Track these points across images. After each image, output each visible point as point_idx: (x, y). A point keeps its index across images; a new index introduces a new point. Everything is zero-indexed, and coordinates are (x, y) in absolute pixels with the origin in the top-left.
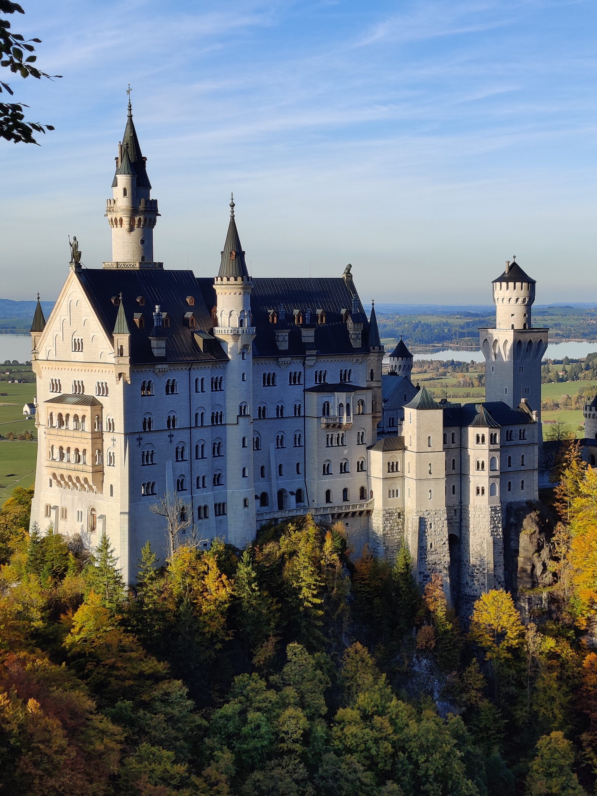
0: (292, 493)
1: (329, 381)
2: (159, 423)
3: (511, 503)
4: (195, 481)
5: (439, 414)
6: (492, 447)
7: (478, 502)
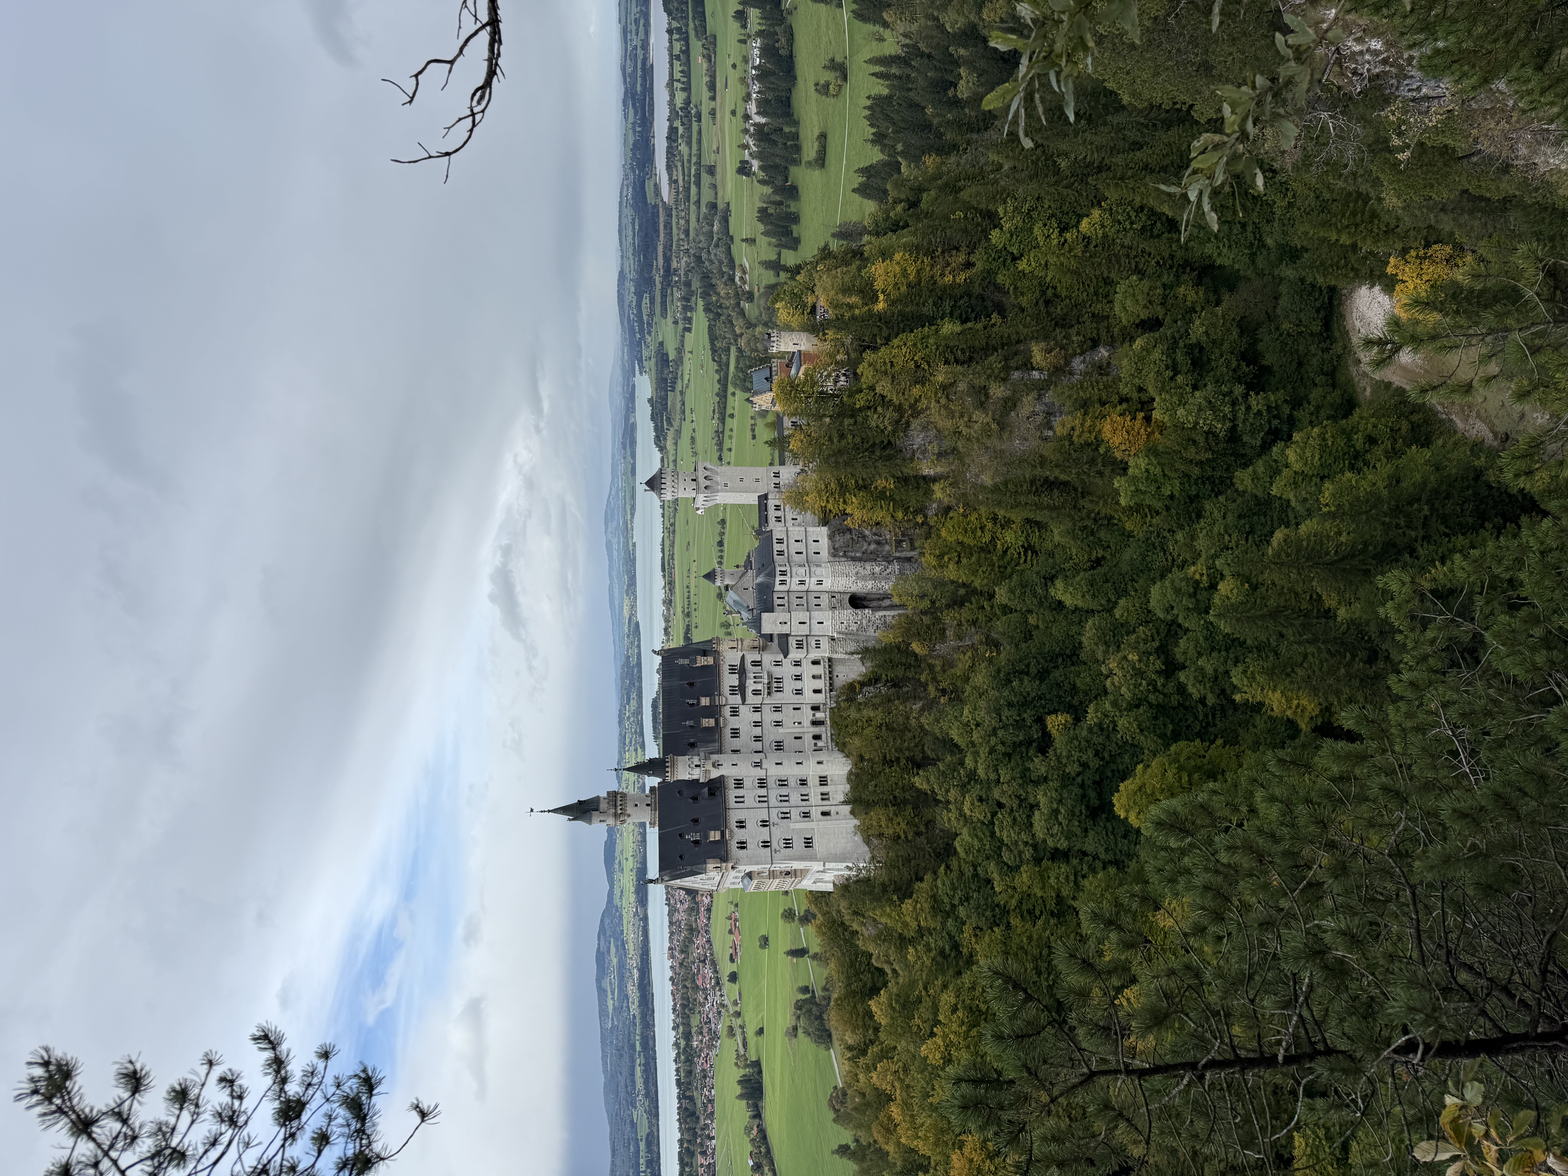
0: (814, 715)
1: (737, 684)
2: (764, 834)
3: (829, 553)
4: (804, 803)
5: (765, 616)
6: (789, 575)
7: (827, 585)
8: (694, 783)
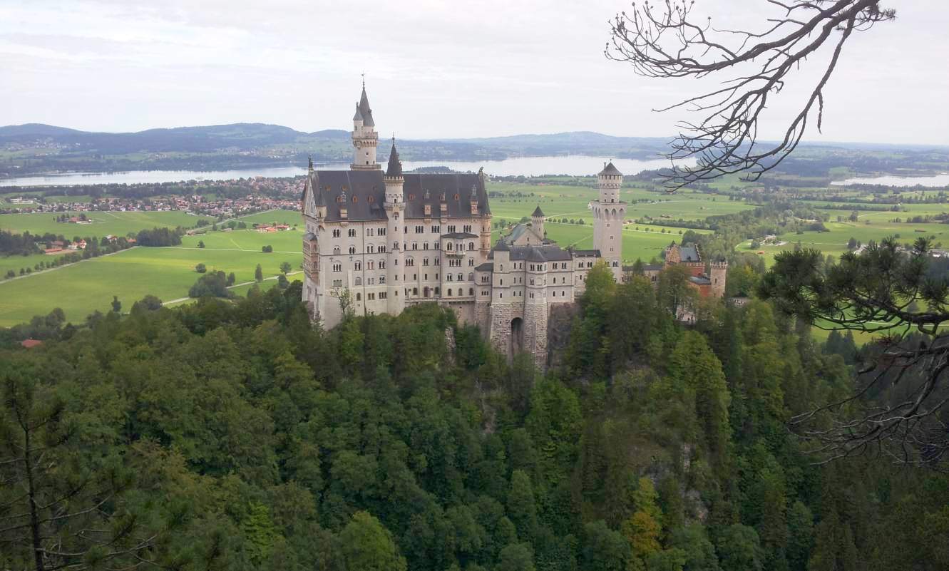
0: (432, 289)
1: (457, 231)
2: (345, 250)
3: (554, 303)
4: (366, 281)
6: (538, 272)
7: (530, 302)
8: (383, 198)
